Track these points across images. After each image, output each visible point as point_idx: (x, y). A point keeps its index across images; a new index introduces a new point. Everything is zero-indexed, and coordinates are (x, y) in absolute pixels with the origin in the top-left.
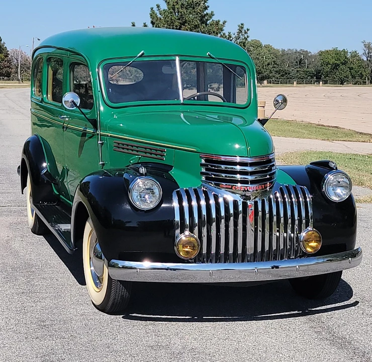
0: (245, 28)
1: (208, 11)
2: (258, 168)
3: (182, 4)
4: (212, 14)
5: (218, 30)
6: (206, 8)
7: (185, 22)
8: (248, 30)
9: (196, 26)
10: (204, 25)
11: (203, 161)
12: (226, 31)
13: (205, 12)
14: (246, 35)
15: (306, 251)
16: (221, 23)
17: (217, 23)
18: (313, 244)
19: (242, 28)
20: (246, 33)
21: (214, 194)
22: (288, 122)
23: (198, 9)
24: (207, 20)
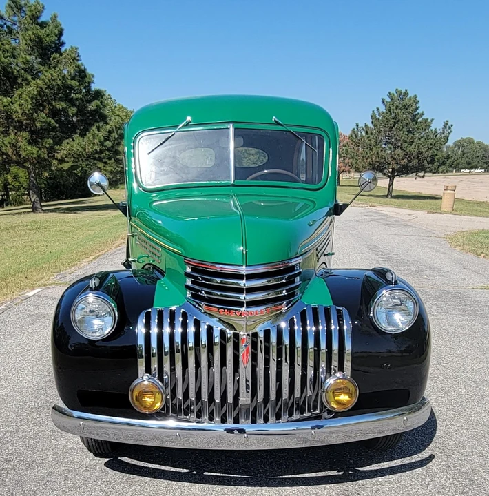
0: (449, 124)
1: (419, 111)
2: (271, 281)
3: (397, 106)
4: (423, 114)
5: (426, 126)
6: (417, 109)
7: (398, 121)
8: (452, 126)
9: (407, 123)
10: (414, 123)
11: (189, 270)
12: (433, 127)
13: (417, 113)
14: (449, 131)
15: (331, 407)
16: (429, 121)
17: (426, 121)
18: (344, 398)
19: (447, 124)
20: (450, 128)
21: (195, 319)
22: (478, 203)
23: (410, 110)
24: (418, 119)
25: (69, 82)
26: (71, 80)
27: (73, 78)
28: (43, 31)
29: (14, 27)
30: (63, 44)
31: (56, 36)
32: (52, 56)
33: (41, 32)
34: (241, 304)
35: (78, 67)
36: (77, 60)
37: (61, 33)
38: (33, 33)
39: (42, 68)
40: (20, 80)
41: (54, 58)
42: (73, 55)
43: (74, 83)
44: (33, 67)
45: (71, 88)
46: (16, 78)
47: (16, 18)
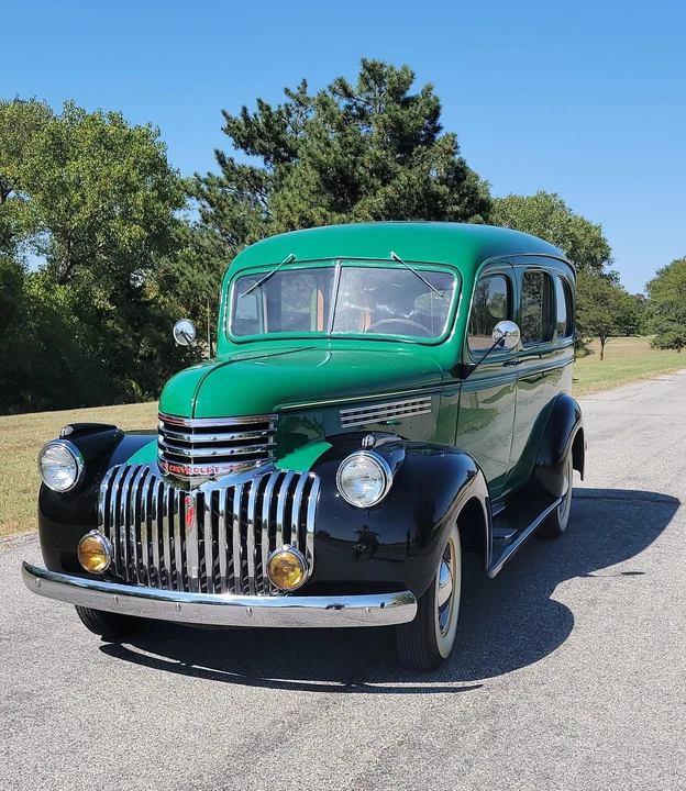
21: (153, 476)
25: (435, 188)
26: (441, 184)
27: (443, 181)
28: (406, 112)
29: (367, 108)
30: (438, 129)
31: (426, 118)
32: (416, 150)
33: (403, 115)
34: (188, 460)
35: (452, 164)
36: (454, 154)
37: (436, 113)
38: (390, 117)
39: (400, 168)
40: (363, 188)
41: (419, 152)
42: (447, 147)
43: (444, 189)
44: (385, 167)
45: (437, 196)
46: (358, 185)
47: (371, 95)
